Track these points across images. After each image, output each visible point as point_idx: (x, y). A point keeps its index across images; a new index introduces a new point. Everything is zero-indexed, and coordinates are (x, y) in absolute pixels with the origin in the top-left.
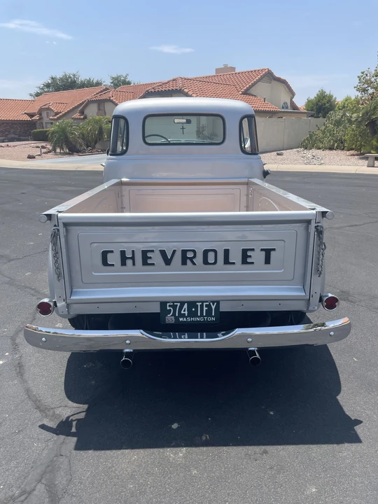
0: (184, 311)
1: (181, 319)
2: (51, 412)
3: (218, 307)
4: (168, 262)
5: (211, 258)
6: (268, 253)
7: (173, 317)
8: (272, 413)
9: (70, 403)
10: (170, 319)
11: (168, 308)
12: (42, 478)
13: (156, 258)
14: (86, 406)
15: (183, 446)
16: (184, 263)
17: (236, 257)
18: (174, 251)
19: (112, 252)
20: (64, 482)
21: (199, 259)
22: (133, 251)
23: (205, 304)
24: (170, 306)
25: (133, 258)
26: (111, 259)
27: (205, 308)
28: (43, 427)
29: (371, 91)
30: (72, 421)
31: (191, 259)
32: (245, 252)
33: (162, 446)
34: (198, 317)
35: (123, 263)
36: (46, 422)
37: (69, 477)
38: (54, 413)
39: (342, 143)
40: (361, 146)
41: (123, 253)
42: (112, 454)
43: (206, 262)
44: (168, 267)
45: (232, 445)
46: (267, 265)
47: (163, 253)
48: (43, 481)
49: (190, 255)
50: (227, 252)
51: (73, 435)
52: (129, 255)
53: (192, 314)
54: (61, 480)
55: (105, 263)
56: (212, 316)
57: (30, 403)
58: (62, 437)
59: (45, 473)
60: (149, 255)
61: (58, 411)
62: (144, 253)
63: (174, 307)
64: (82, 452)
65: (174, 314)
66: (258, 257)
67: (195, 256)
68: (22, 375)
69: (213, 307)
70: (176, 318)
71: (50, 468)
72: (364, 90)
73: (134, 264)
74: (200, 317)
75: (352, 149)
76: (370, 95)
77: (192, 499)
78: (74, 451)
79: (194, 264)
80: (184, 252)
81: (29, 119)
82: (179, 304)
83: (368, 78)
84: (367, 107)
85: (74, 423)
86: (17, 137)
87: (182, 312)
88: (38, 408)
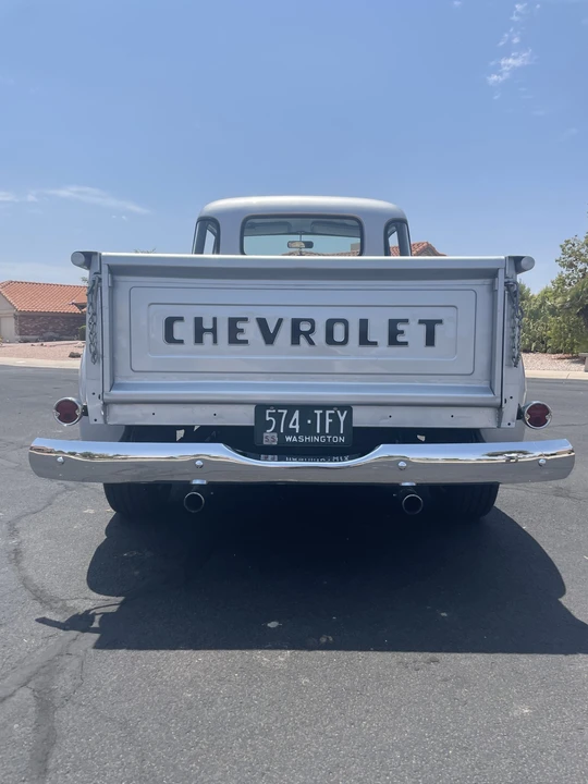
0: (294, 424)
1: (288, 439)
2: (60, 604)
3: (349, 418)
4: (269, 338)
5: (339, 335)
6: (430, 327)
7: (275, 435)
8: (444, 614)
9: (95, 595)
10: (269, 437)
11: (268, 419)
12: (29, 681)
13: (251, 331)
14: (121, 599)
15: (285, 649)
16: (295, 341)
17: (379, 332)
18: (280, 321)
19: (181, 319)
20: (69, 688)
21: (319, 336)
22: (215, 320)
23: (328, 412)
24: (270, 414)
25: (214, 331)
26: (180, 331)
27: (328, 421)
28: (43, 621)
29: (581, 266)
30: (95, 614)
31: (307, 334)
32: (393, 323)
33: (250, 647)
34: (317, 435)
35: (199, 340)
36: (49, 615)
37: (79, 681)
38: (65, 605)
39: (543, 342)
40: (573, 344)
41: (198, 321)
42: (158, 655)
43: (330, 340)
44: (270, 347)
45: (375, 650)
46: (430, 348)
47: (262, 323)
48: (31, 685)
49: (305, 327)
50: (364, 324)
51: (95, 631)
52: (208, 325)
53: (307, 429)
54: (63, 683)
55: (170, 338)
56: (339, 435)
57: (26, 593)
58: (73, 633)
59: (36, 673)
60: (240, 325)
61: (71, 604)
62: (233, 322)
63: (278, 417)
64: (105, 652)
65: (277, 430)
66: (414, 333)
67: (312, 330)
68: (18, 562)
69: (342, 419)
70: (279, 435)
71: (47, 668)
72: (571, 265)
73: (215, 341)
74: (320, 435)
75: (558, 352)
76: (581, 271)
77: (298, 715)
78: (92, 651)
79: (311, 343)
80: (296, 323)
81: (78, 311)
82: (285, 412)
83: (576, 249)
84: (576, 288)
85: (97, 618)
86: (57, 335)
87: (291, 426)
88: (37, 598)
